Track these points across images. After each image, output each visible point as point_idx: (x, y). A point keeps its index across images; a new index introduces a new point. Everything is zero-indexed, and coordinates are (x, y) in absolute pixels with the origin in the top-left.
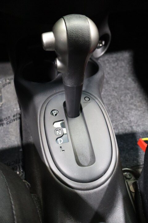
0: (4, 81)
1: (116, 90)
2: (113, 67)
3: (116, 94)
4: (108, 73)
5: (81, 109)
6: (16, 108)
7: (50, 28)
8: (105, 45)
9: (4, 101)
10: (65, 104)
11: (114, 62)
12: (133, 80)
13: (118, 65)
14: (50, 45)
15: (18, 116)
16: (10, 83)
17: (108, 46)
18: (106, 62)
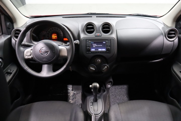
0: (77, 92)
1: (119, 100)
2: (119, 91)
3: (118, 101)
4: (117, 93)
5: (97, 100)
6: (81, 102)
7: (91, 84)
8: (111, 84)
9: (77, 99)
10: (93, 99)
11: (120, 89)
12: (127, 97)
13: (121, 90)
14: (91, 87)
15: (81, 104)
16: (79, 93)
17: (112, 84)
18: (117, 89)
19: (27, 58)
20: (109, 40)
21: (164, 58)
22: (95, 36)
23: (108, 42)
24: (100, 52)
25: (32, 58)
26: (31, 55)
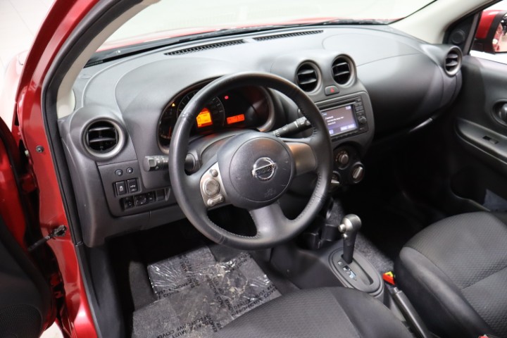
0: (237, 260)
9: (248, 278)
10: (343, 257)
16: (245, 260)
19: (213, 203)
20: (359, 100)
21: (434, 117)
22: (327, 95)
23: (358, 106)
24: (346, 135)
25: (224, 199)
26: (219, 191)
